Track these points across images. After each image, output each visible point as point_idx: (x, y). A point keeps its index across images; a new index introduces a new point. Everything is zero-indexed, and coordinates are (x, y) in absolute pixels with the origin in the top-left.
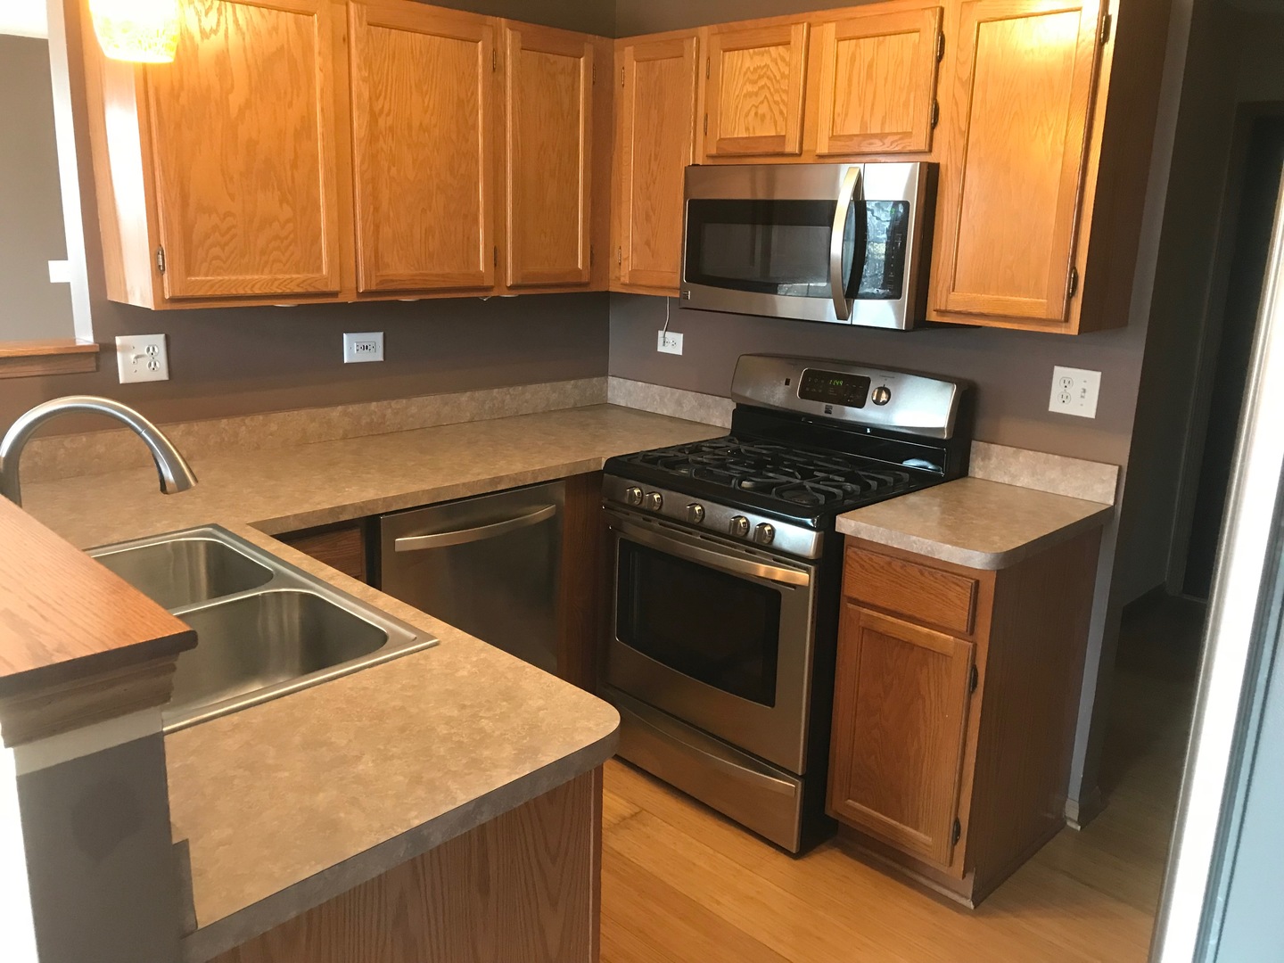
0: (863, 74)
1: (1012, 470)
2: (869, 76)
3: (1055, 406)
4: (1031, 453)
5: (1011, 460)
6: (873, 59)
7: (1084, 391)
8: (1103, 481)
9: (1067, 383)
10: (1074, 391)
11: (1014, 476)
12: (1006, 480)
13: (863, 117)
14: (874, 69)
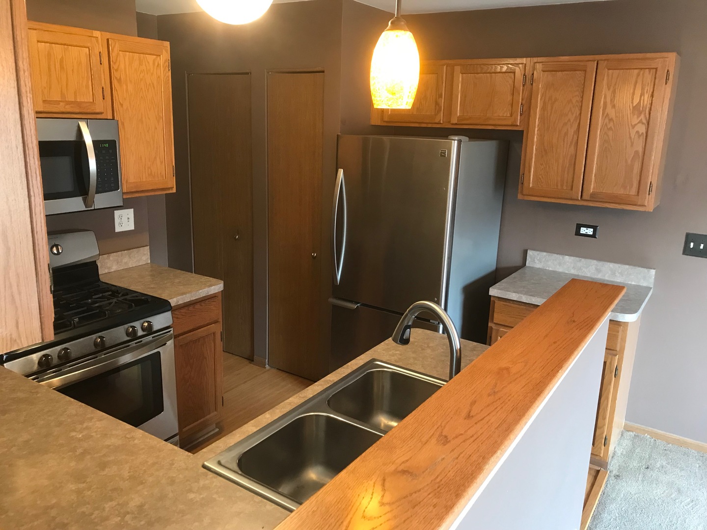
0: (58, 66)
1: (108, 265)
2: (62, 67)
3: (118, 229)
4: (115, 254)
5: (106, 261)
6: (62, 57)
7: (128, 218)
8: (145, 254)
9: (121, 217)
10: (124, 219)
11: (109, 268)
12: (106, 271)
13: (61, 91)
14: (64, 63)
